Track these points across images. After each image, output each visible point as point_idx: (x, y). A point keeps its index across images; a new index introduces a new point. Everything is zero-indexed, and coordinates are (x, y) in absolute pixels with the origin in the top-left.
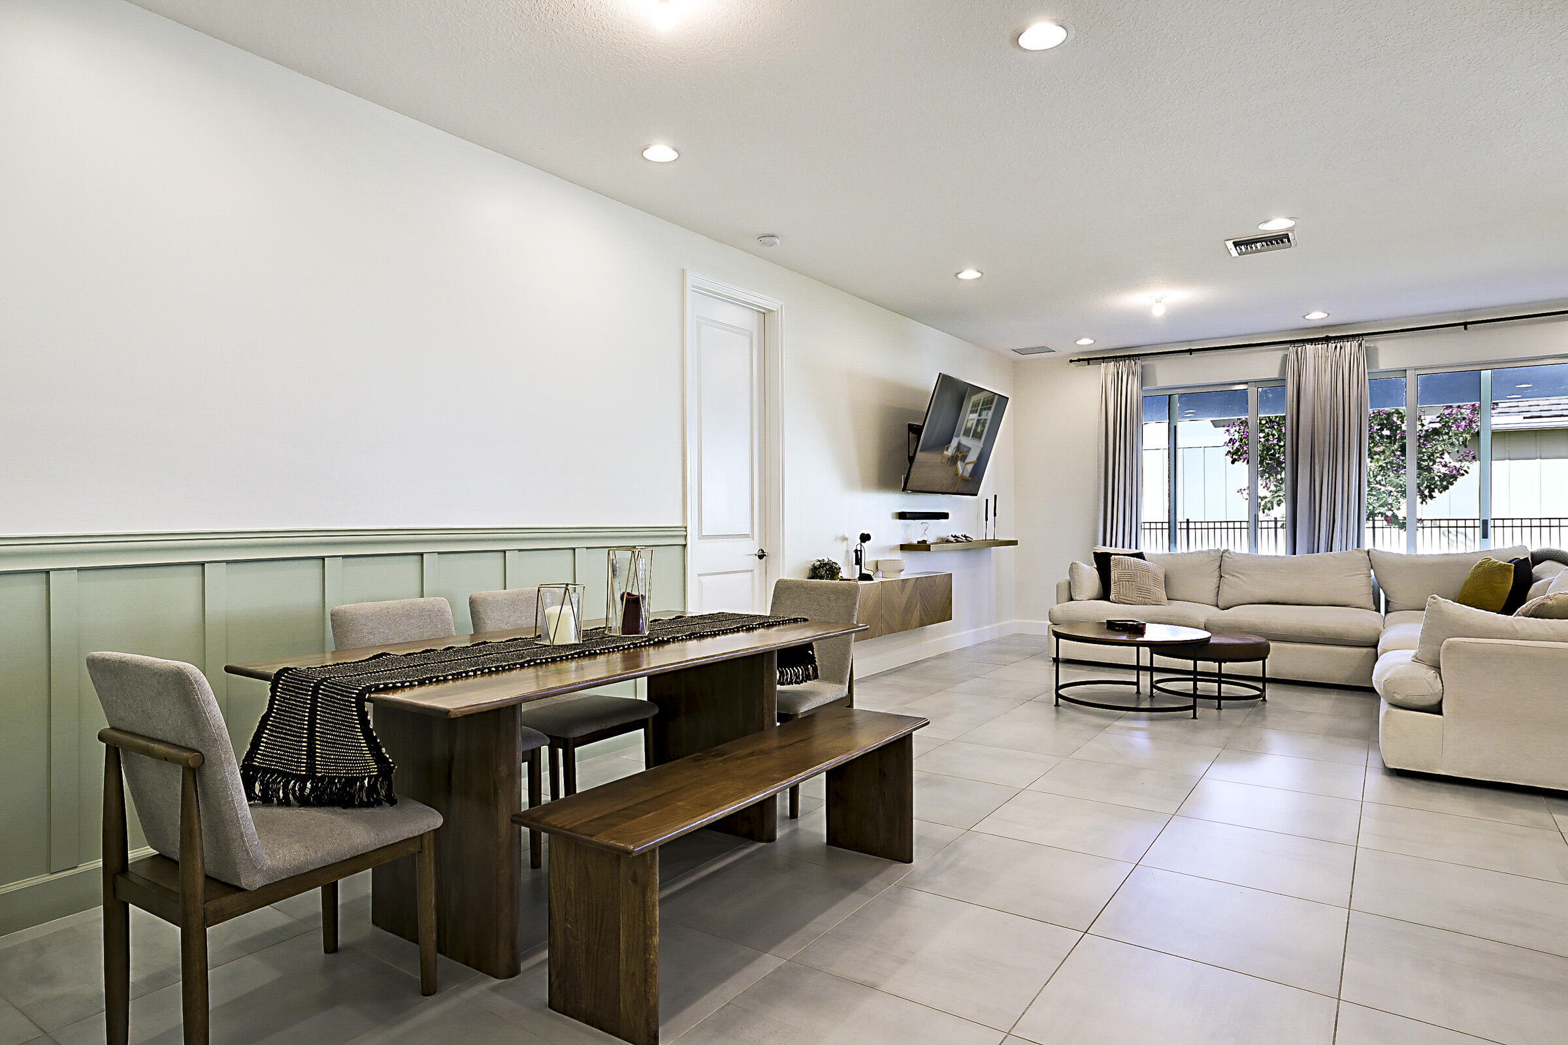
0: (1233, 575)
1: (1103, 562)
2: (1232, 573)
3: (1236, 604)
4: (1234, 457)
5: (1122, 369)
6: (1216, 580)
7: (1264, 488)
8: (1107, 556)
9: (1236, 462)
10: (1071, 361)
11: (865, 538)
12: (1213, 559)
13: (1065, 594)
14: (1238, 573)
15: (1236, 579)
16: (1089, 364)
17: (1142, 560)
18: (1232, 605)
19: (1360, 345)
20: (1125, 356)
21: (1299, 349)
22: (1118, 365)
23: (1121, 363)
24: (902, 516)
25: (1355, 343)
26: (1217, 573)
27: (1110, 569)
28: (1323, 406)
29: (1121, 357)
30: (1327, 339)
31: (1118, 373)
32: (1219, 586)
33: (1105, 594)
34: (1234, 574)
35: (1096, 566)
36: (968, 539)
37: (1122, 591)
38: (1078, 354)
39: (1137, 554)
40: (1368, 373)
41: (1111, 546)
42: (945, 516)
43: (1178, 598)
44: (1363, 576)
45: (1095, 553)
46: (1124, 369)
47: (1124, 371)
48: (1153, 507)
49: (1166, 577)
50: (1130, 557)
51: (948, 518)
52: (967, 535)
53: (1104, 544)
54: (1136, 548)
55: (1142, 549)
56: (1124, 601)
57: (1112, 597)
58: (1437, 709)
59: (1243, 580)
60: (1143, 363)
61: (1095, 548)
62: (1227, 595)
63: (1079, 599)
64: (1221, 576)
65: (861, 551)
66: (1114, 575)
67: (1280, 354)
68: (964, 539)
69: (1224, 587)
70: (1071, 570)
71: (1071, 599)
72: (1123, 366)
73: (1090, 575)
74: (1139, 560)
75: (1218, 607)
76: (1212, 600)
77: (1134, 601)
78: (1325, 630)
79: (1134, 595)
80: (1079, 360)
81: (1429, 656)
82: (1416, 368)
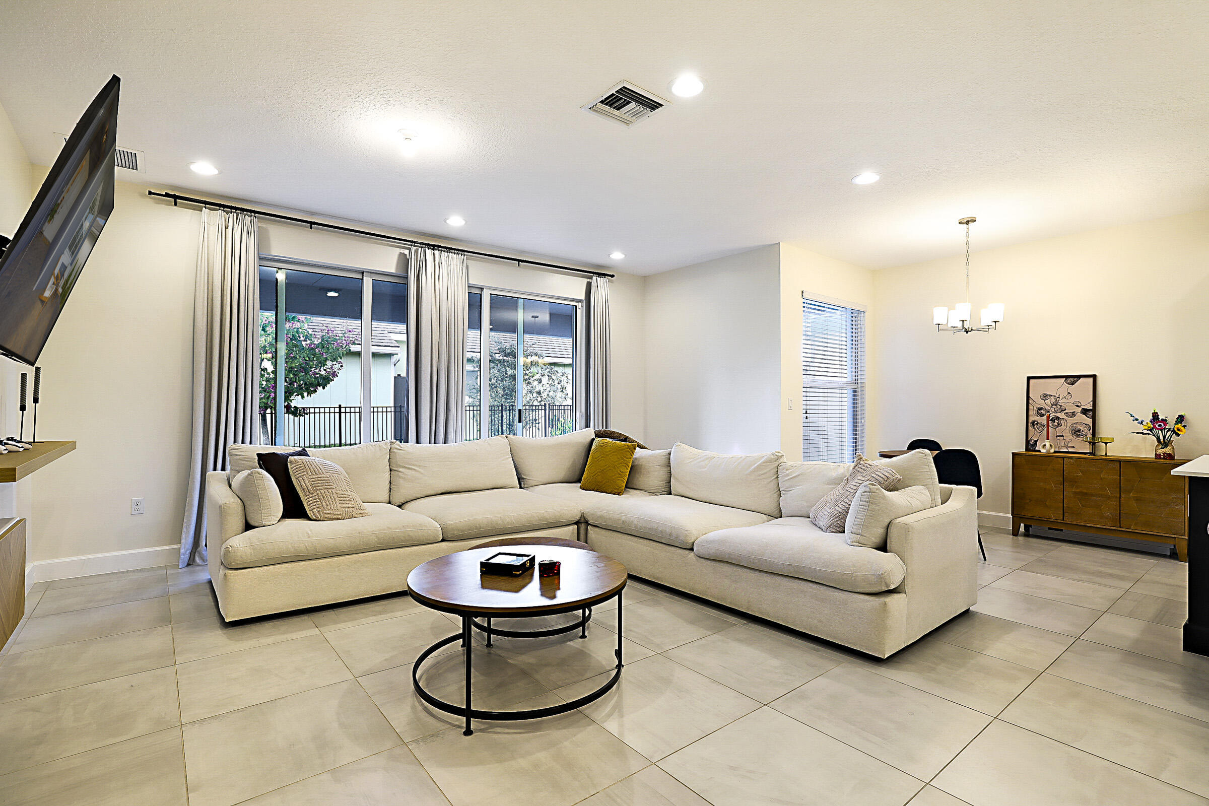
1: (275, 467)
5: (233, 223)
6: (386, 475)
8: (280, 458)
10: (150, 193)
12: (386, 452)
14: (413, 465)
15: (414, 473)
16: (176, 204)
19: (464, 259)
20: (236, 208)
21: (420, 250)
22: (226, 217)
23: (231, 215)
25: (461, 256)
26: (388, 467)
27: (292, 476)
29: (231, 207)
31: (227, 227)
32: (391, 480)
34: (410, 467)
37: (323, 503)
38: (163, 185)
40: (467, 286)
45: (260, 457)
46: (236, 224)
47: (236, 226)
56: (329, 516)
57: (310, 513)
59: (421, 472)
60: (261, 225)
64: (393, 470)
69: (396, 481)
71: (248, 527)
75: (392, 503)
76: (386, 496)
79: (336, 507)
80: (167, 195)
82: (490, 288)
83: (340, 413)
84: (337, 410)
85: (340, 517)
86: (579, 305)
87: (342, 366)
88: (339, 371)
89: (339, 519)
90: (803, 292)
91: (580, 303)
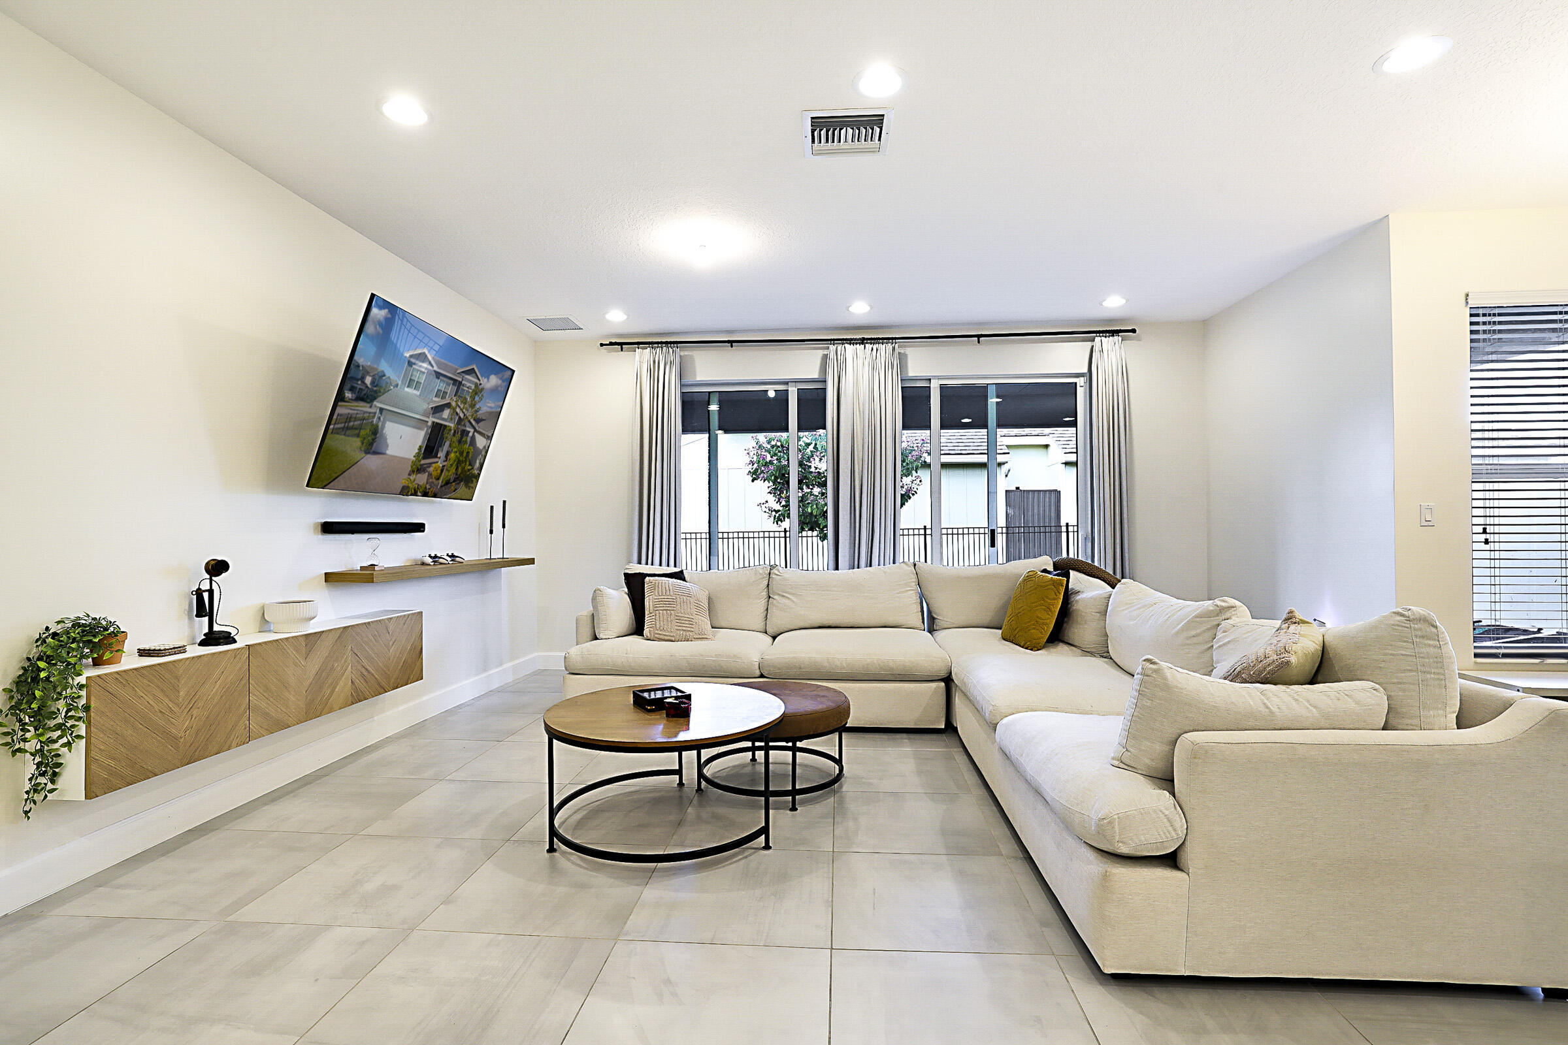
0: (783, 596)
1: (635, 585)
2: (781, 593)
3: (786, 630)
4: (754, 476)
5: (659, 357)
6: (763, 602)
7: (777, 503)
8: (642, 576)
9: (755, 481)
10: (602, 345)
11: (217, 568)
12: (761, 577)
13: (586, 631)
14: (787, 593)
15: (787, 601)
16: (622, 350)
17: (681, 582)
18: (782, 631)
19: (894, 349)
20: (661, 343)
21: (839, 348)
22: (654, 352)
23: (658, 350)
24: (329, 528)
25: (890, 346)
26: (765, 594)
27: (645, 596)
28: (861, 410)
29: (658, 343)
30: (863, 341)
31: (654, 362)
32: (767, 609)
33: (638, 629)
34: (784, 594)
35: (626, 590)
36: (457, 559)
37: (658, 623)
38: (608, 336)
39: (675, 573)
40: (901, 380)
41: (647, 564)
42: (419, 528)
43: (724, 626)
44: (913, 592)
45: (626, 575)
46: (661, 357)
47: (661, 359)
48: (693, 517)
49: (710, 599)
50: (667, 579)
51: (423, 531)
52: (456, 554)
53: (640, 562)
54: (675, 566)
55: (682, 566)
56: (661, 637)
57: (646, 632)
58: (1171, 860)
59: (793, 601)
60: (682, 354)
61: (627, 567)
62: (777, 621)
63: (604, 637)
64: (770, 597)
65: (211, 592)
66: (648, 603)
67: (821, 353)
68: (449, 559)
69: (772, 610)
70: (594, 599)
71: (596, 638)
72: (660, 354)
73: (618, 602)
74: (679, 581)
75: (766, 633)
76: (761, 626)
77: (673, 636)
78: (891, 664)
79: (672, 628)
80: (611, 344)
81: (1148, 761)
82: (939, 378)
83: (925, 535)
84: (922, 532)
85: (673, 639)
86: (1080, 381)
87: (920, 481)
88: (918, 487)
89: (672, 641)
90: (1467, 295)
91: (1082, 379)
